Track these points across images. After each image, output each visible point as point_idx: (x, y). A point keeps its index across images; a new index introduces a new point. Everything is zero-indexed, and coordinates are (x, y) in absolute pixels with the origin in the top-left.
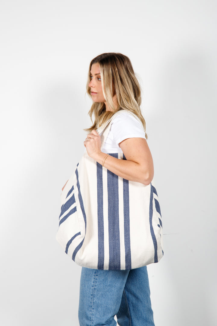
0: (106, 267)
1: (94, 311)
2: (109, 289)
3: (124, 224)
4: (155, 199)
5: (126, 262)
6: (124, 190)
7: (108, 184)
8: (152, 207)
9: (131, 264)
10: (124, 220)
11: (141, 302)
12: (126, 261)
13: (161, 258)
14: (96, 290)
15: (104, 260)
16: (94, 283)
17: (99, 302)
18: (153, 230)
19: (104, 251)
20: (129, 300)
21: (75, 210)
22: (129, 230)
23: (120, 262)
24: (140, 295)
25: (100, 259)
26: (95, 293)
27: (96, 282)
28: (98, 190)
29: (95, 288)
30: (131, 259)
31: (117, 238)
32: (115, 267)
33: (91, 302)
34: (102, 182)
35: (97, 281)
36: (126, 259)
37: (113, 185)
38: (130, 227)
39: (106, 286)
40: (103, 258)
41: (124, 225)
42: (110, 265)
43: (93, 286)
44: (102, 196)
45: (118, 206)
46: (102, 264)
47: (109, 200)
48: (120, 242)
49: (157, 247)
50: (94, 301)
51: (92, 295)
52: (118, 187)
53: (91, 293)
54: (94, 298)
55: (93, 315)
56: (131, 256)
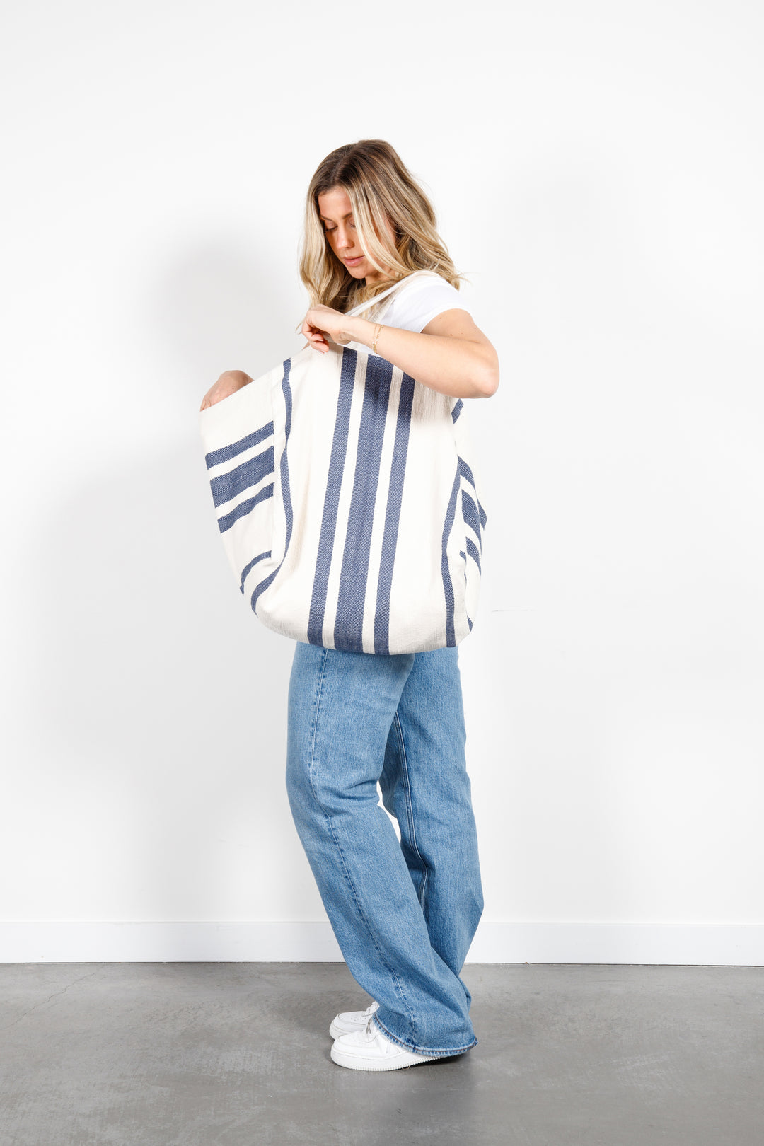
0: (328, 640)
1: (318, 763)
2: (354, 713)
3: (384, 542)
4: (463, 492)
5: (375, 634)
6: (395, 457)
7: (360, 434)
8: (454, 508)
9: (387, 640)
10: (385, 532)
11: (438, 751)
12: (375, 629)
13: (464, 637)
14: (323, 714)
15: (322, 621)
16: (317, 695)
17: (329, 744)
18: (447, 564)
19: (325, 599)
20: (408, 746)
21: (268, 492)
22: (393, 557)
23: (360, 632)
24: (435, 735)
25: (314, 618)
26: (321, 722)
27: (322, 693)
28: (334, 443)
29: (321, 707)
30: (387, 626)
31: (360, 572)
32: (348, 644)
33: (310, 743)
34: (348, 424)
35: (324, 690)
36: (376, 626)
37: (371, 437)
38: (397, 550)
39: (346, 704)
40: (322, 616)
41: (383, 544)
42: (338, 635)
43: (315, 704)
44: (343, 462)
45: (375, 494)
46: (317, 629)
47: (357, 474)
48: (365, 583)
49: (453, 605)
50: (318, 740)
51: (313, 725)
52: (381, 447)
53: (312, 721)
54: (318, 733)
55: (315, 774)
56: (388, 620)
